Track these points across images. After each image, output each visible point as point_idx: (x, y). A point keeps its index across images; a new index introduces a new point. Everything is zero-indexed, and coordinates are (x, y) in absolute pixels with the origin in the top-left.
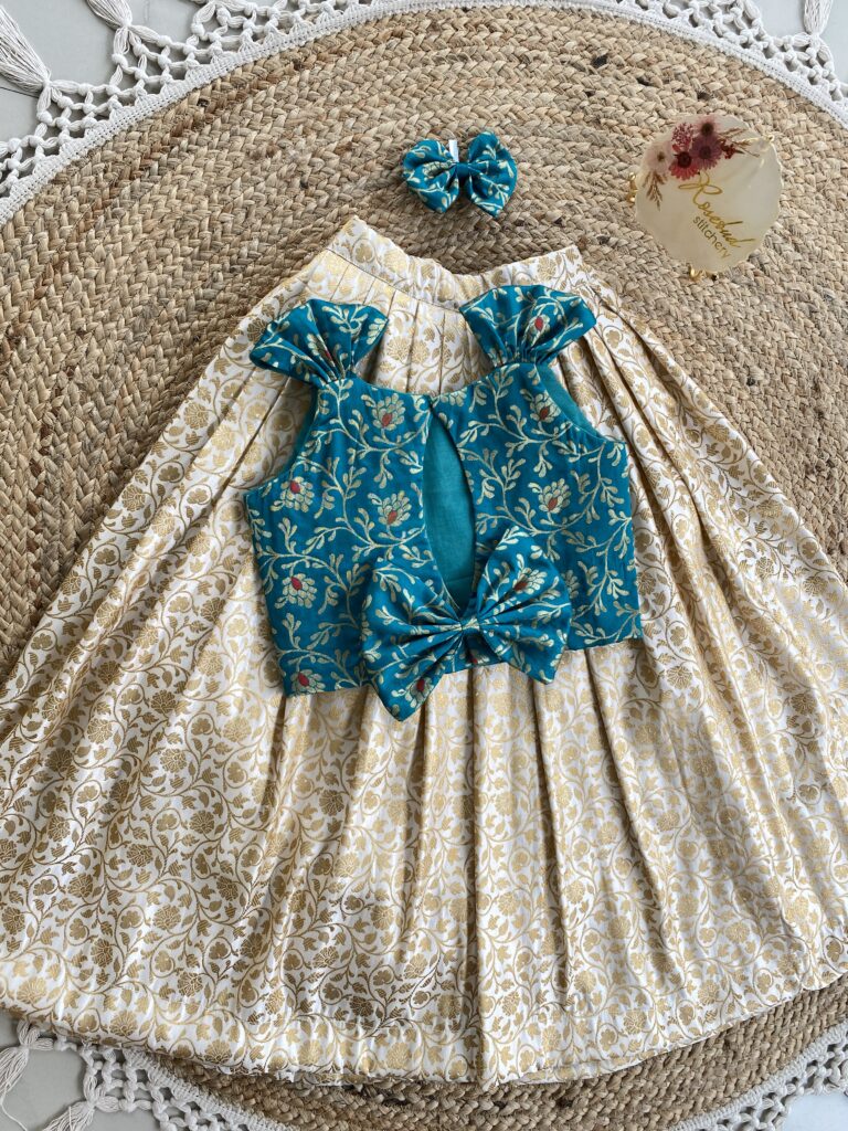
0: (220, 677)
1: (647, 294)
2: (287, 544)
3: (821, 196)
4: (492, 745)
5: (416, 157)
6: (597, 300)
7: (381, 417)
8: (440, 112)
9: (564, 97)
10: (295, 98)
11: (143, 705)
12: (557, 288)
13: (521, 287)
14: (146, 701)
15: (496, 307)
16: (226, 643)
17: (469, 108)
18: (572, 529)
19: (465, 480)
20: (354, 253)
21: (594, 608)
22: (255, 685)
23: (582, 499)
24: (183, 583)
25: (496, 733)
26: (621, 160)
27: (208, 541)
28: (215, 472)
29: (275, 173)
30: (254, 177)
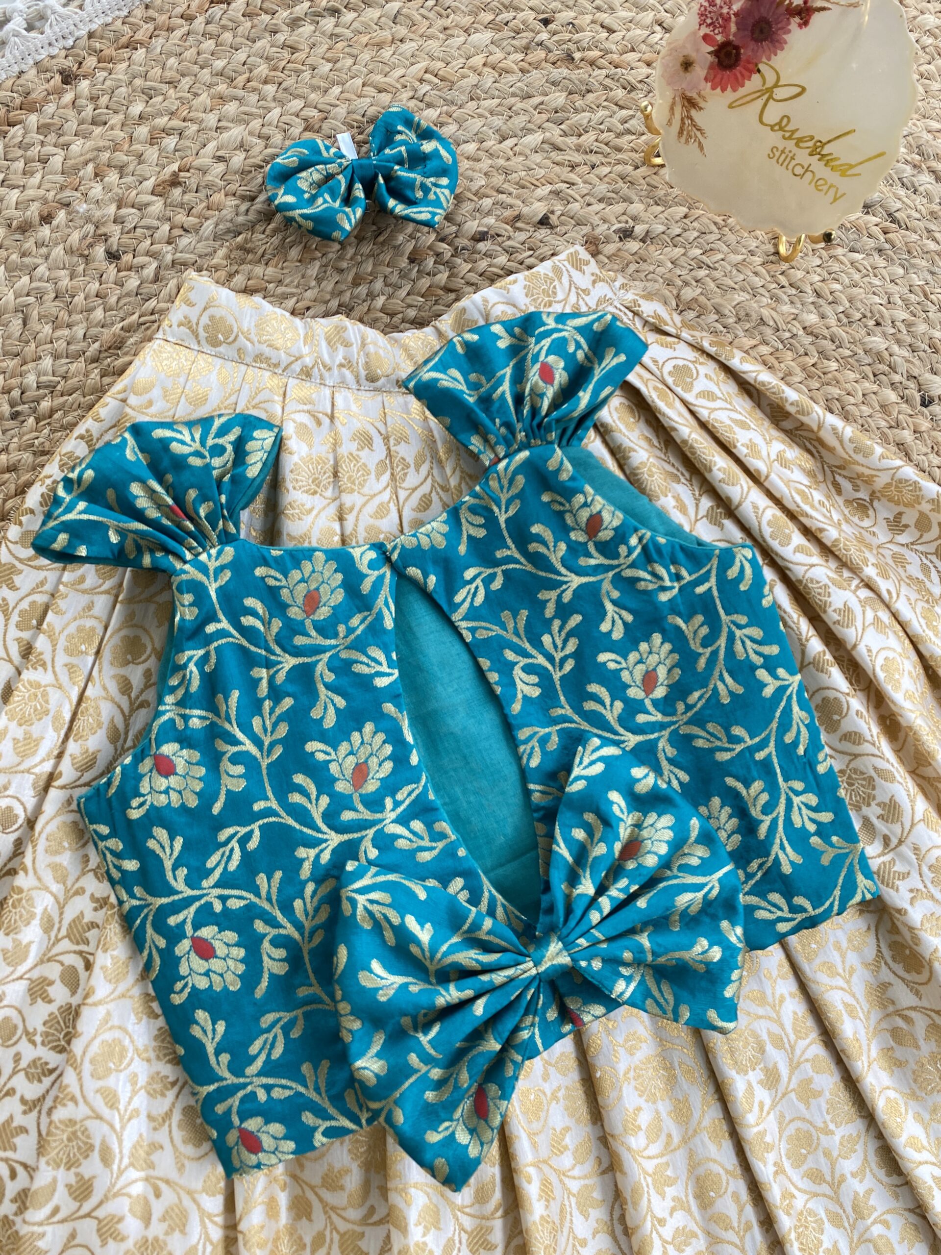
0: (92, 1167)
1: (718, 300)
2: (169, 875)
4: (650, 1166)
5: (284, 166)
6: (639, 323)
7: (300, 600)
8: (313, 96)
9: (507, 33)
10: (72, 126)
13: (503, 323)
15: (466, 366)
16: (90, 1095)
17: (359, 82)
18: (699, 720)
19: (481, 673)
20: (202, 334)
21: (777, 861)
22: (165, 1162)
23: (702, 663)
25: (651, 1140)
26: (622, 108)
27: (30, 899)
28: (21, 768)
29: (61, 246)
30: (27, 260)
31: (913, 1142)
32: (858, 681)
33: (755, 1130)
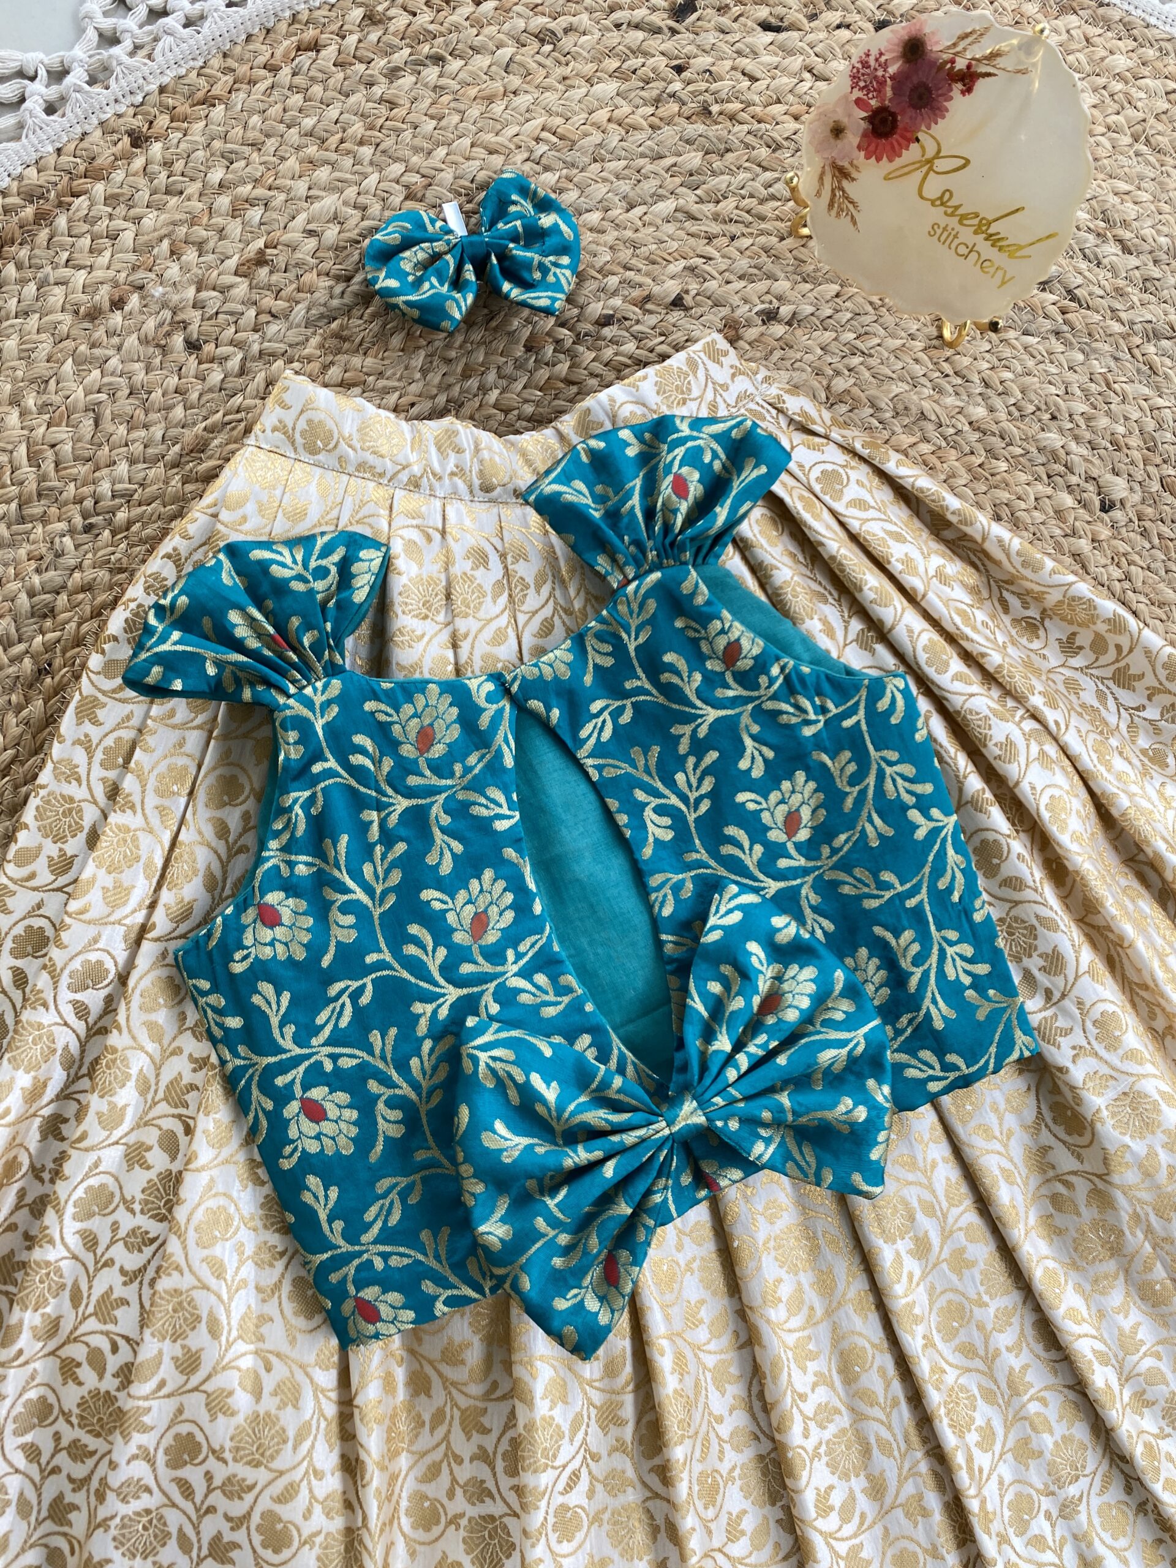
0: (199, 1339)
1: (873, 392)
2: (276, 1033)
3: (1144, 149)
4: (791, 1339)
5: (384, 243)
6: (783, 422)
7: (412, 736)
8: (415, 159)
9: (635, 83)
10: (144, 196)
11: (61, 1425)
12: (704, 413)
13: (632, 428)
14: (66, 1416)
15: (591, 476)
16: (196, 1264)
17: (466, 142)
18: (845, 865)
19: (608, 815)
20: (299, 440)
21: (928, 1016)
22: (276, 1335)
23: (849, 802)
24: (92, 1157)
25: (791, 1313)
26: (765, 169)
27: (125, 1060)
28: (112, 919)
29: (135, 336)
30: (97, 352)
31: (1072, 1313)
32: (1021, 822)
33: (903, 1301)
